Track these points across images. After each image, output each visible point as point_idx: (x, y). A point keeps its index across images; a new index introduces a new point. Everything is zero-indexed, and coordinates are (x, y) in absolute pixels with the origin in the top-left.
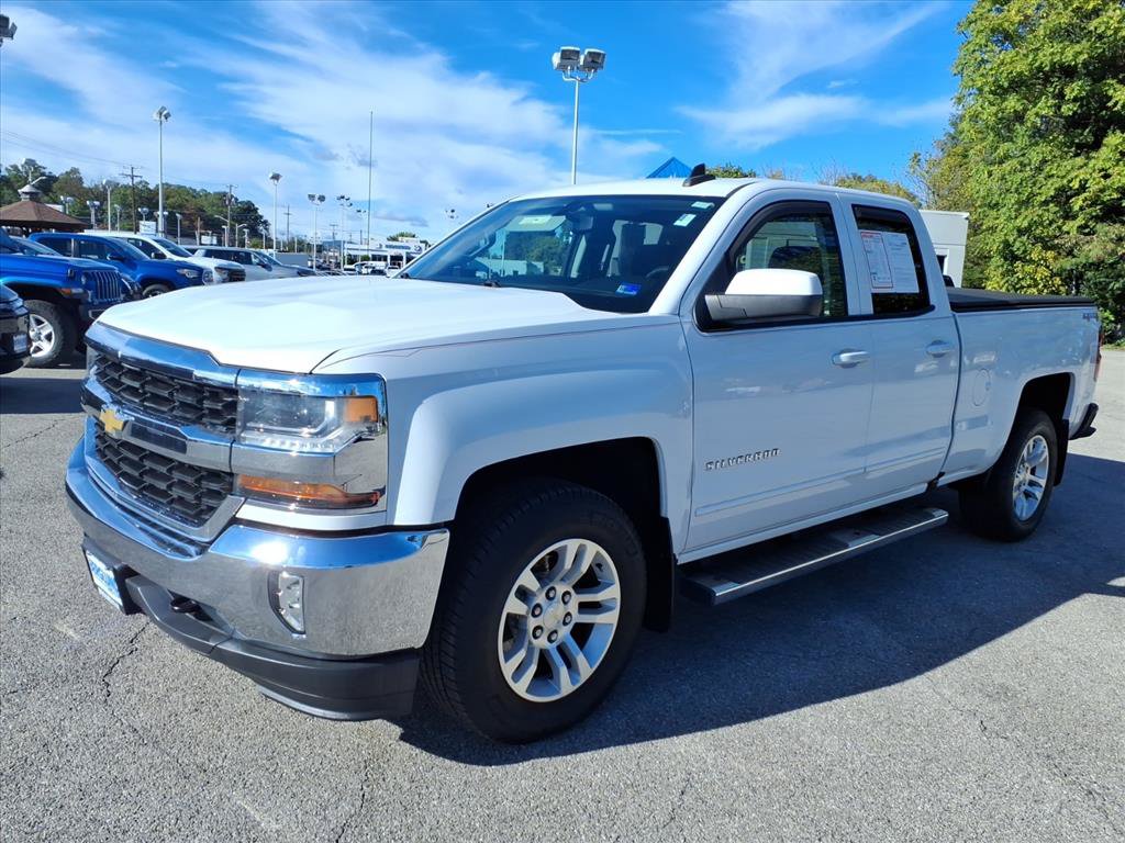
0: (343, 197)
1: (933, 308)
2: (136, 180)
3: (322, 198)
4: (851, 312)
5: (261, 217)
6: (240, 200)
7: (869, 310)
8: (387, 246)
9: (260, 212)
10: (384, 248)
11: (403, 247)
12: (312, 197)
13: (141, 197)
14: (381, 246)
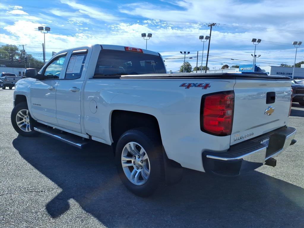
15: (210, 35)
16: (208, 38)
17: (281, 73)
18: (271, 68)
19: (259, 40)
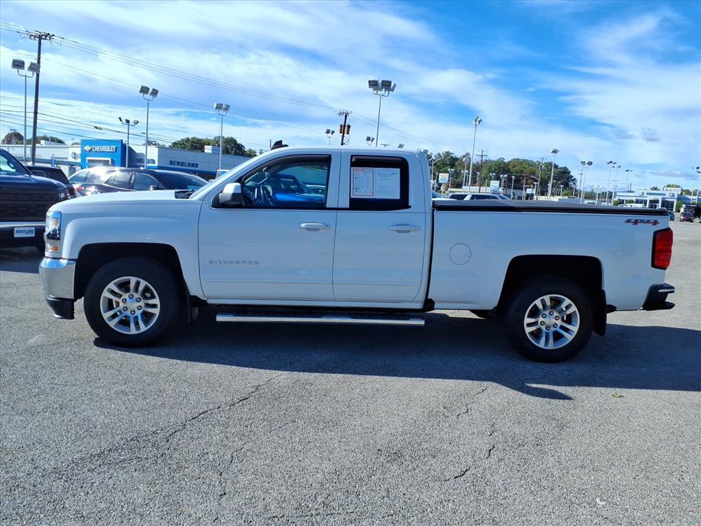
0: (611, 162)
1: (410, 207)
2: (484, 158)
3: (590, 163)
4: (327, 206)
5: (572, 177)
6: (560, 166)
7: (347, 206)
8: (648, 194)
9: (571, 174)
10: (645, 195)
11: (660, 194)
12: (583, 163)
13: (499, 167)
14: (643, 193)
15: (39, 62)
16: (35, 68)
17: (178, 163)
18: (159, 152)
19: (153, 89)
